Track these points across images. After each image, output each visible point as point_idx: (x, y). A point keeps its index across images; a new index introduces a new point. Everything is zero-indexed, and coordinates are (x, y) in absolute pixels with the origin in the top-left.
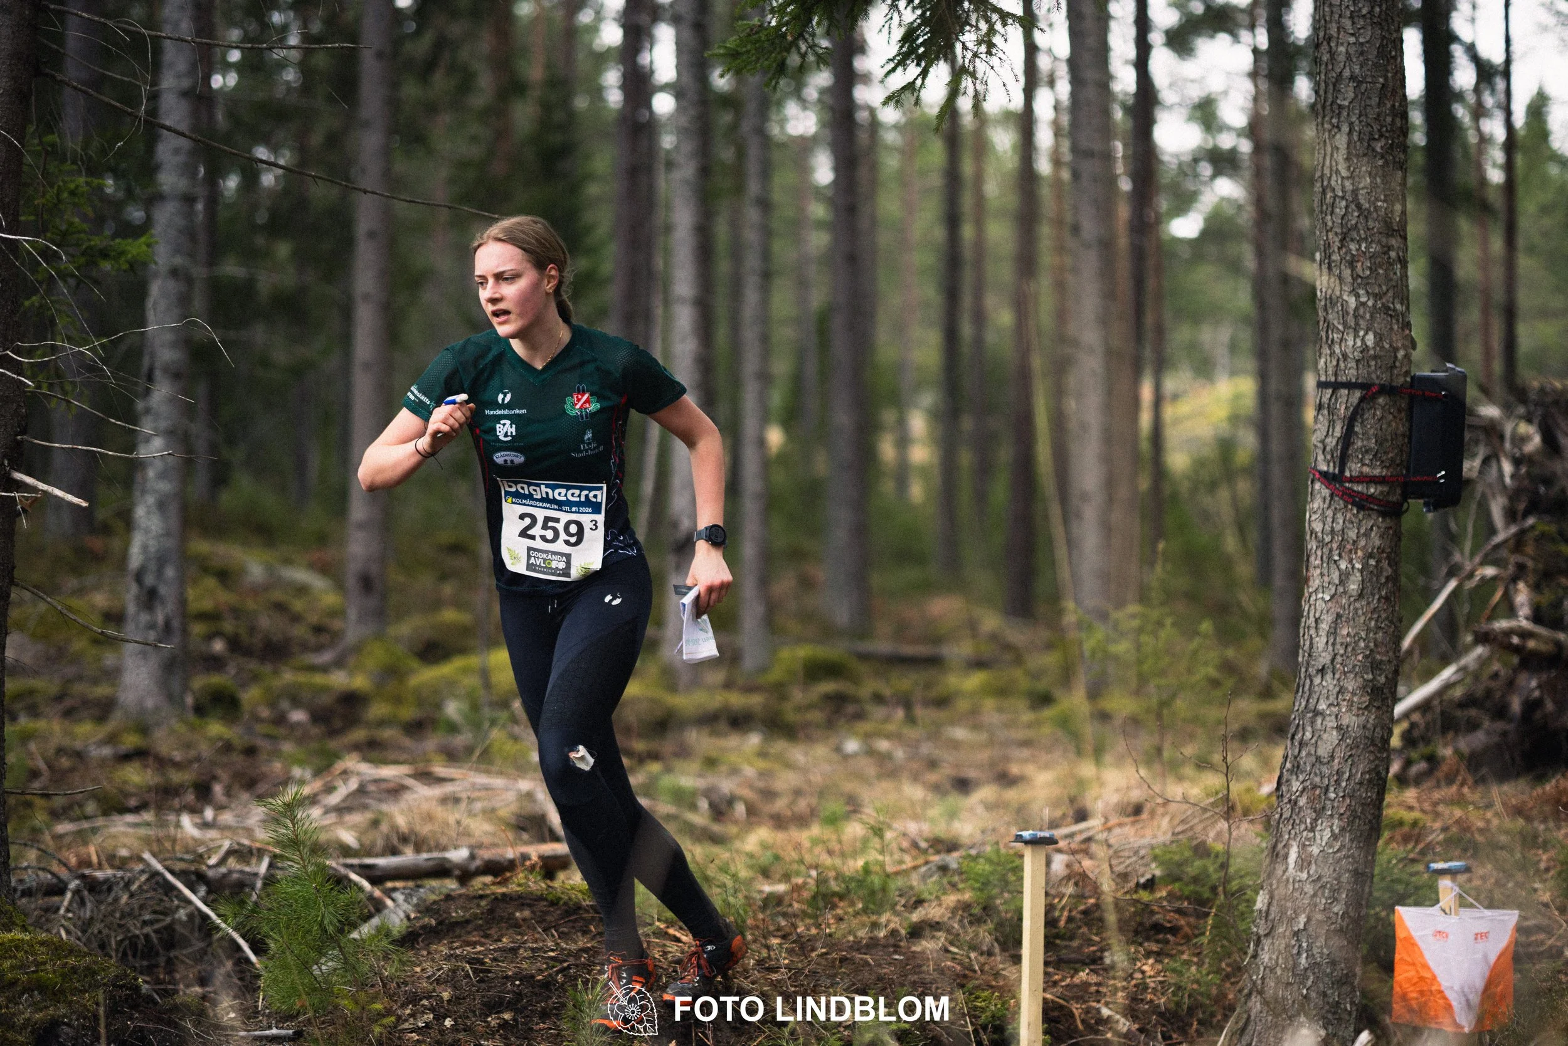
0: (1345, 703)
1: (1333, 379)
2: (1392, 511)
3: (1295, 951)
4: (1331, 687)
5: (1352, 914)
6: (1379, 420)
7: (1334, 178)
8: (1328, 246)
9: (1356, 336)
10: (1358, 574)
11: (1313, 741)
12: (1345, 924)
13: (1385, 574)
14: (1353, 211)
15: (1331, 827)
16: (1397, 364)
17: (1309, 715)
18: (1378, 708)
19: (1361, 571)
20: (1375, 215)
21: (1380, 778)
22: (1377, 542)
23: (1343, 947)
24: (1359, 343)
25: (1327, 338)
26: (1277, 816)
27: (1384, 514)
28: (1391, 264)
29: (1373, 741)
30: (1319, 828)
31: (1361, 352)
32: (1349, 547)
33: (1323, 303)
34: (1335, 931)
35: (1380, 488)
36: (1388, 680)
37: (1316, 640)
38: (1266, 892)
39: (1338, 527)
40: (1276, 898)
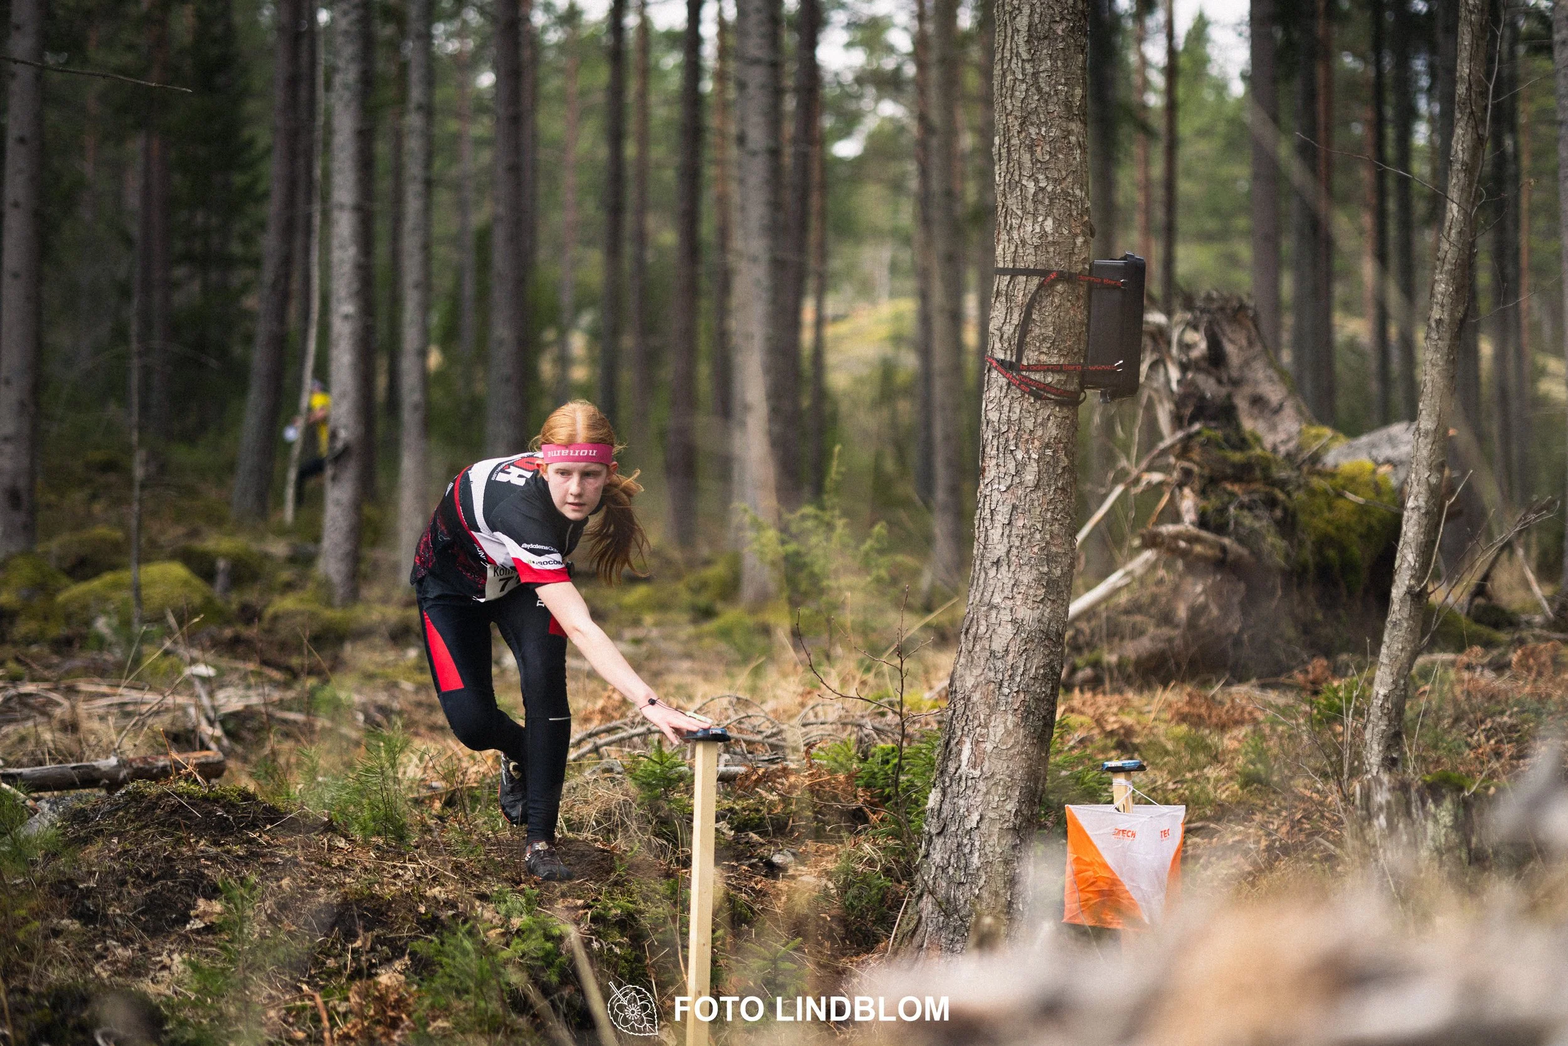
0: (1020, 596)
1: (1011, 266)
2: (1069, 401)
3: (967, 851)
4: (1006, 580)
5: (1025, 812)
6: (1057, 307)
7: (1014, 60)
8: (1007, 129)
9: (1035, 222)
10: (1035, 465)
11: (987, 635)
12: (1018, 822)
13: (1062, 465)
14: (1034, 94)
15: (1005, 723)
16: (1076, 251)
17: (985, 608)
18: (1053, 601)
19: (1038, 461)
20: (1055, 99)
21: (1054, 673)
22: (1054, 432)
24: (1038, 229)
25: (1006, 223)
26: (950, 713)
27: (1058, 403)
28: (1072, 150)
29: (1047, 635)
30: (992, 724)
31: (1040, 238)
32: (1026, 436)
33: (1002, 188)
34: (1008, 829)
35: (1057, 377)
36: (1063, 574)
37: (991, 532)
38: (939, 789)
39: (1014, 417)
40: (949, 796)
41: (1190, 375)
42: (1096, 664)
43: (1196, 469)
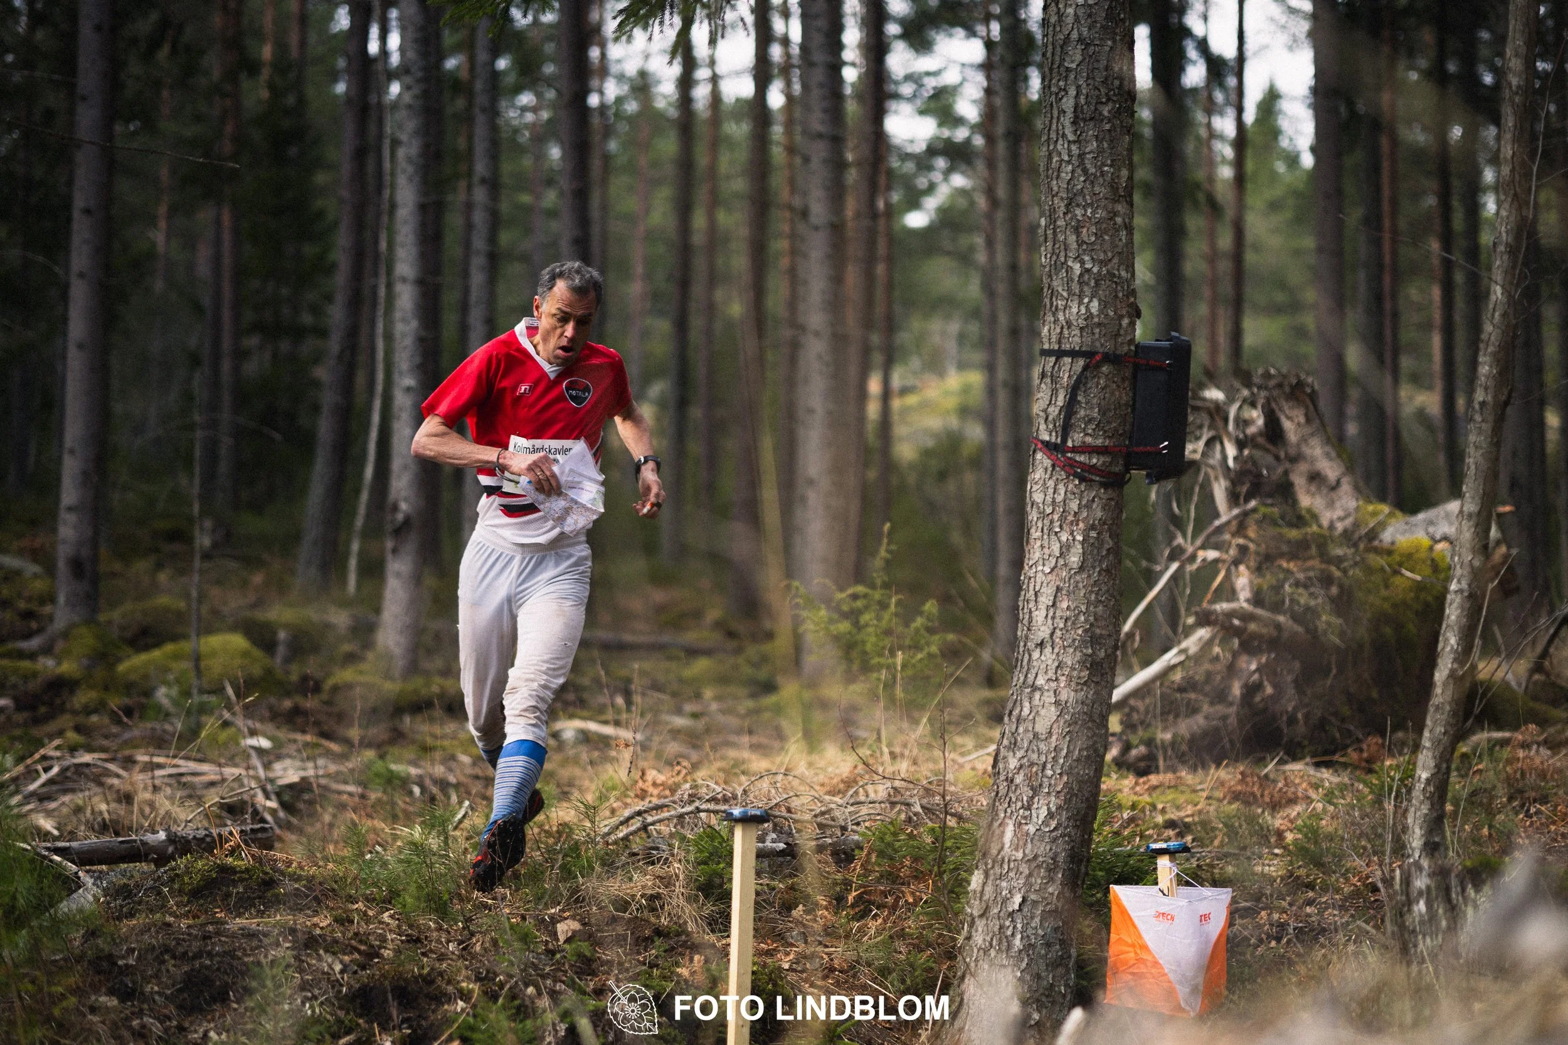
0: (1064, 678)
1: (1056, 347)
2: (1114, 482)
3: (1009, 933)
4: (1050, 662)
5: (1068, 895)
6: (1103, 389)
7: (1060, 142)
8: (1053, 210)
9: (1080, 303)
10: (1079, 546)
11: (1031, 717)
12: (1060, 905)
13: (1107, 546)
14: (1080, 176)
15: (1048, 805)
16: (1122, 332)
17: (1029, 690)
18: (1097, 684)
19: (1083, 543)
20: (1101, 180)
21: (1098, 756)
22: (1099, 514)
23: (1058, 928)
24: (1083, 311)
25: (1051, 305)
26: (993, 794)
27: (1105, 485)
28: (1118, 231)
29: (1091, 717)
30: (1035, 806)
31: (1086, 320)
32: (1070, 518)
33: (1047, 269)
34: (1050, 911)
35: (1102, 459)
36: (1107, 656)
37: (1034, 614)
38: (981, 871)
39: (1059, 498)
40: (992, 878)
41: (1246, 452)
42: (1150, 742)
43: (1252, 546)
